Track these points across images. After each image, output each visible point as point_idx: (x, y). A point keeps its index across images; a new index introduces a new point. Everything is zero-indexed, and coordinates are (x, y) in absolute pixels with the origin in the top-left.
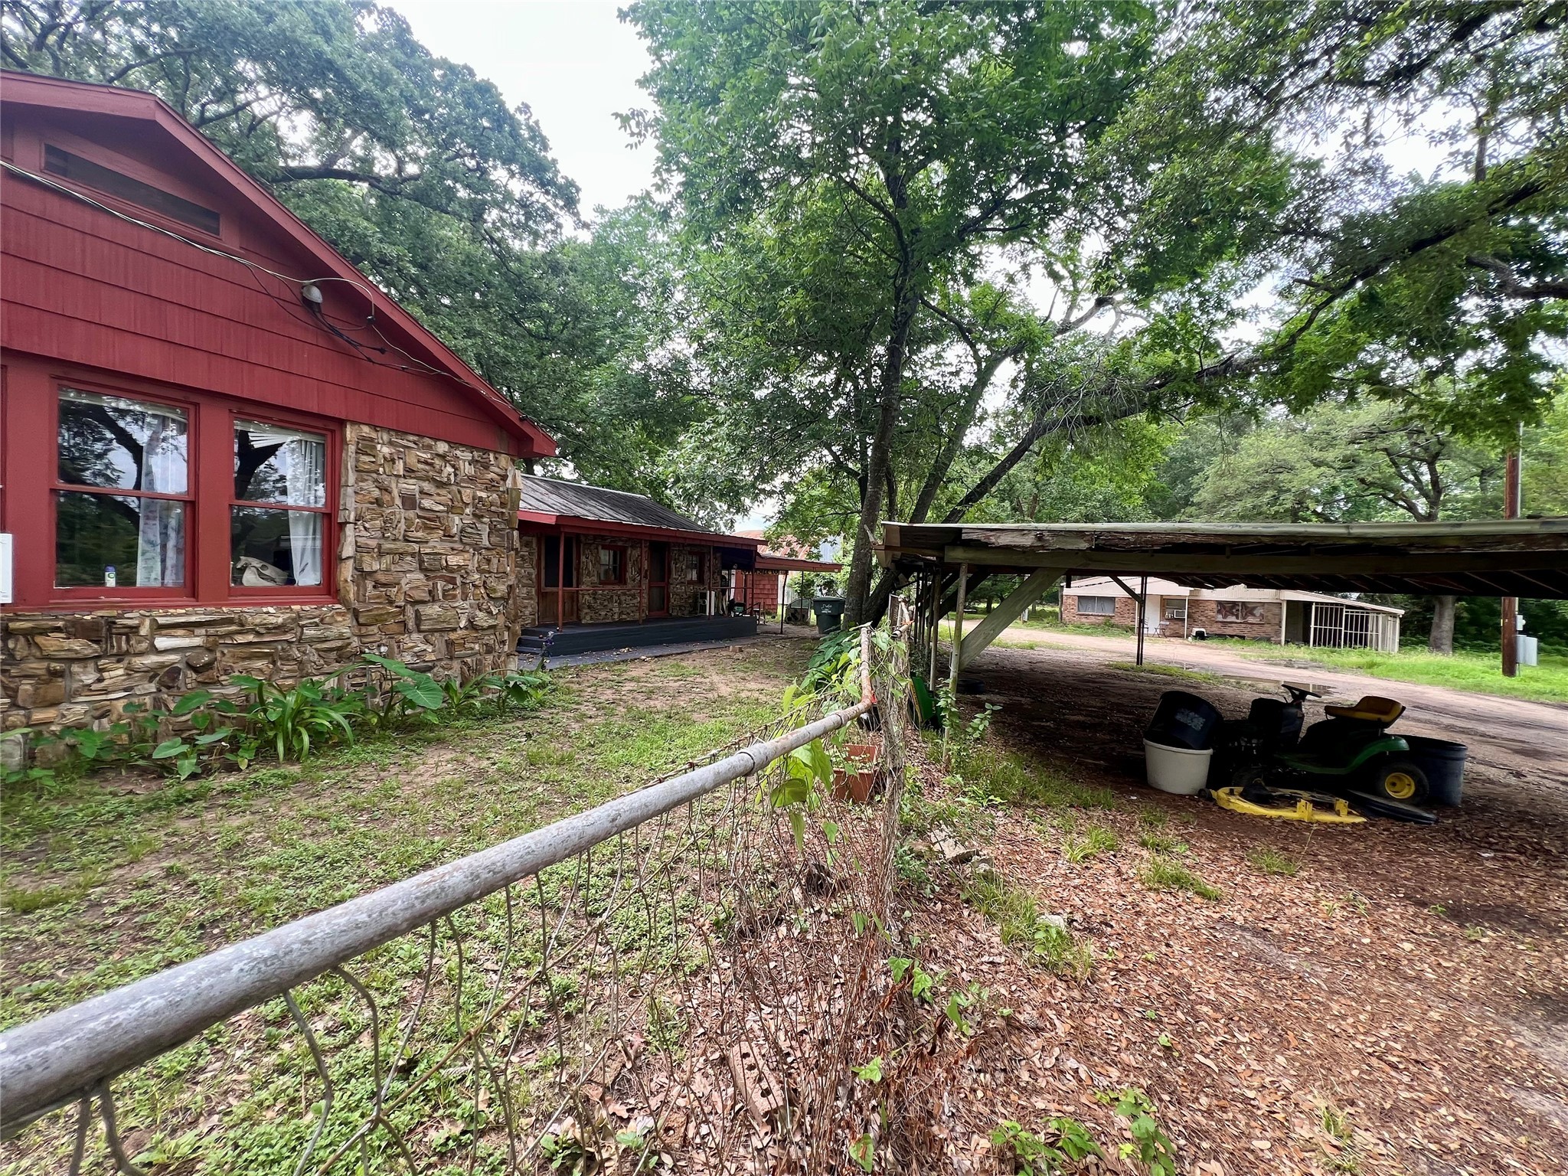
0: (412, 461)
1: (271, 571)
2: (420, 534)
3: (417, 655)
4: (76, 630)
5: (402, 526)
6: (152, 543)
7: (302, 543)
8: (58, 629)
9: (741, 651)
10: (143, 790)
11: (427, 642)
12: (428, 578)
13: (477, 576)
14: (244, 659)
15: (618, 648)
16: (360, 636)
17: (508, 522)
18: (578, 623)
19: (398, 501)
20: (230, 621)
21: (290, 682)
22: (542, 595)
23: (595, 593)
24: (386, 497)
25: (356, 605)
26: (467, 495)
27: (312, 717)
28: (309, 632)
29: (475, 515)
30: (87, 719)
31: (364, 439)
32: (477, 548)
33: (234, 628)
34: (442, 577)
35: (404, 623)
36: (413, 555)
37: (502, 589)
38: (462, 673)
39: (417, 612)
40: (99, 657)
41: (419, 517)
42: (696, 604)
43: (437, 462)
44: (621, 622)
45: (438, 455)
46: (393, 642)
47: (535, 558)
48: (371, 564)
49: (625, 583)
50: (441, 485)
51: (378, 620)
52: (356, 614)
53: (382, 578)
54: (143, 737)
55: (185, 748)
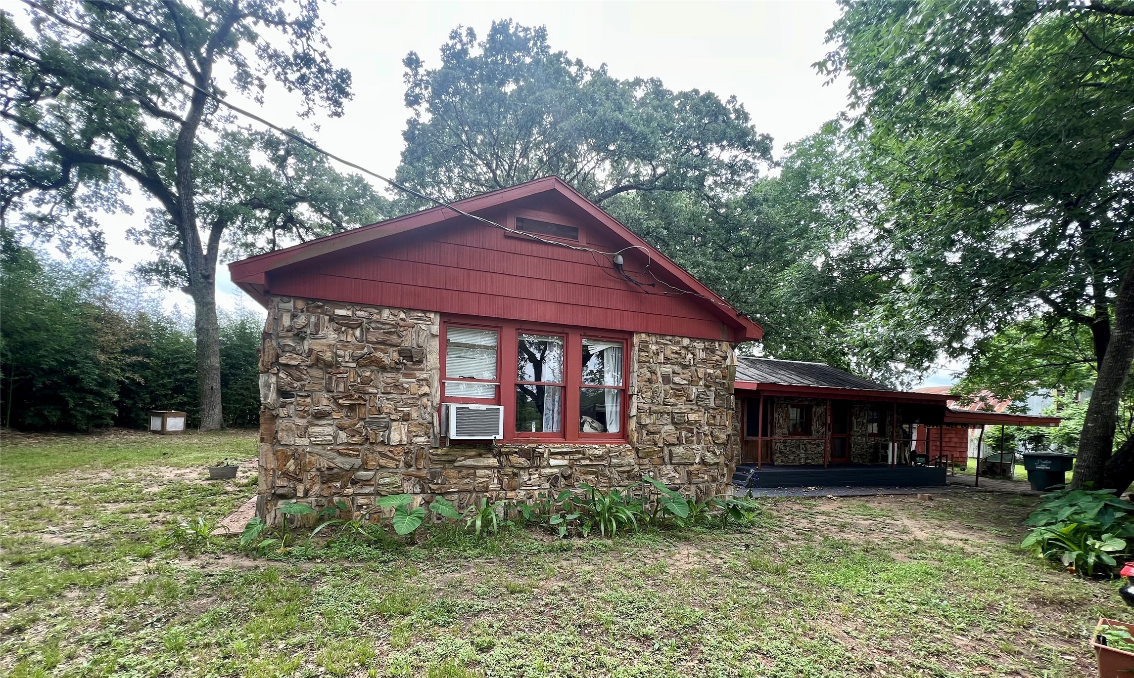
0: (668, 352)
1: (596, 424)
2: (672, 400)
3: (670, 479)
4: (523, 453)
5: (662, 395)
6: (549, 409)
7: (611, 408)
8: (516, 453)
9: (930, 499)
10: (547, 540)
11: (676, 471)
12: (677, 429)
13: (707, 428)
14: (585, 474)
15: (806, 485)
16: (639, 465)
17: (728, 389)
18: (772, 465)
19: (660, 380)
20: (578, 452)
21: (604, 489)
22: (744, 443)
23: (785, 442)
24: (654, 377)
25: (637, 446)
26: (701, 372)
27: (617, 512)
28: (614, 461)
29: (705, 386)
30: (525, 499)
31: (643, 342)
32: (707, 409)
33: (581, 456)
34: (685, 428)
35: (663, 458)
36: (668, 414)
37: (723, 437)
38: (697, 494)
39: (670, 451)
40: (529, 468)
41: (672, 389)
42: (878, 453)
43: (683, 352)
44: (806, 466)
45: (683, 347)
46: (656, 469)
47: (740, 415)
48: (646, 420)
49: (811, 434)
50: (685, 367)
51: (649, 455)
52: (637, 451)
53: (651, 428)
54: (545, 512)
55: (561, 520)
